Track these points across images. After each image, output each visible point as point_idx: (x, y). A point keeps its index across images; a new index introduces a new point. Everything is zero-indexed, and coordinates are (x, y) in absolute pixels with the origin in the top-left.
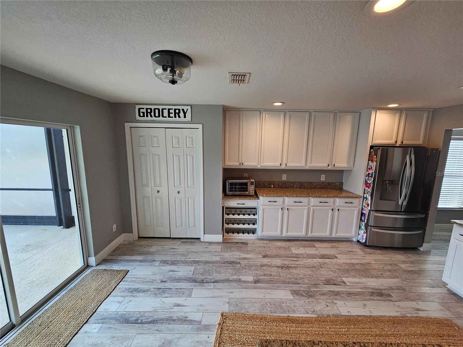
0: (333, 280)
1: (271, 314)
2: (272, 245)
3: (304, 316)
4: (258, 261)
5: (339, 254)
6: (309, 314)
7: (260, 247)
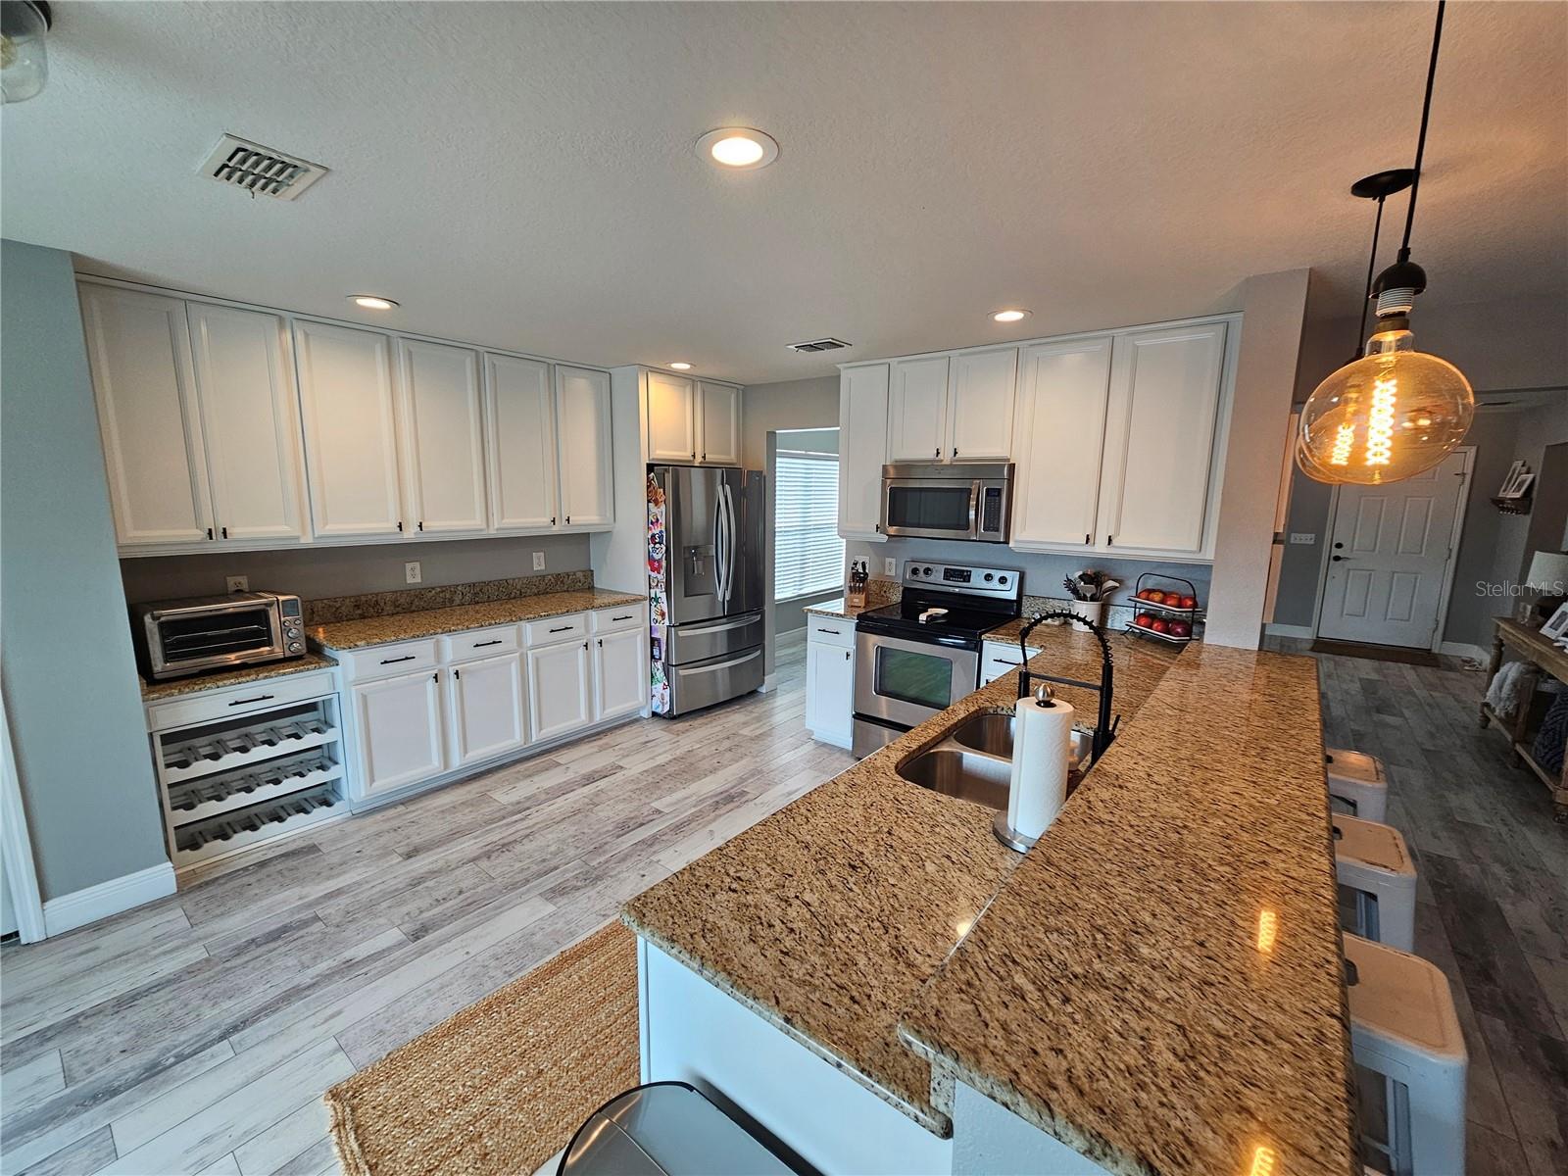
0: (632, 818)
1: (512, 979)
2: (420, 812)
3: (600, 927)
4: (394, 875)
5: (624, 757)
6: (609, 916)
7: (379, 834)
